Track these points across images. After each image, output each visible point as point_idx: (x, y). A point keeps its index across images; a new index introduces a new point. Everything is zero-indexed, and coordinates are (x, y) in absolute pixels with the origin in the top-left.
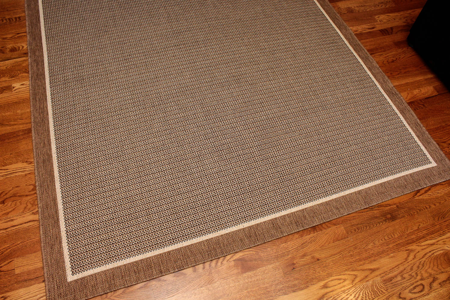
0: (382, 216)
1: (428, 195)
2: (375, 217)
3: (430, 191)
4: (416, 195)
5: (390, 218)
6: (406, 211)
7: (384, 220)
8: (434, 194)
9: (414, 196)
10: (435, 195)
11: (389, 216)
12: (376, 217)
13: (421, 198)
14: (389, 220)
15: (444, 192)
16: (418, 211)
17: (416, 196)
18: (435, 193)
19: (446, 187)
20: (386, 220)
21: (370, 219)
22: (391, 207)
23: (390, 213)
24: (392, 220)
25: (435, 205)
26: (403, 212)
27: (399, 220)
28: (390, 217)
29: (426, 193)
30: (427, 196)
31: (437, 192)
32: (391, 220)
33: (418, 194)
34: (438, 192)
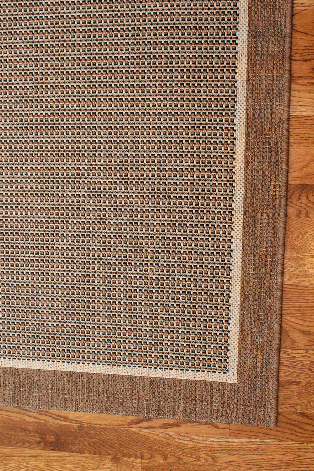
0: (36, 432)
1: (166, 434)
2: (22, 428)
3: (175, 429)
4: (136, 423)
5: (52, 442)
6: (91, 444)
7: (36, 441)
8: (181, 438)
9: (130, 424)
10: (180, 441)
11: (52, 438)
12: (25, 430)
13: (146, 434)
14: (45, 445)
15: (207, 442)
16: (120, 455)
17: (137, 426)
18: (185, 436)
19: (222, 434)
20: (40, 442)
21: (8, 427)
22: (67, 423)
23: (58, 435)
24: (52, 448)
25: (165, 458)
26: (86, 443)
27: (67, 454)
28: (52, 440)
29: (165, 428)
30: (161, 435)
31: (192, 436)
32: (51, 446)
33: (145, 424)
34: (193, 439)
